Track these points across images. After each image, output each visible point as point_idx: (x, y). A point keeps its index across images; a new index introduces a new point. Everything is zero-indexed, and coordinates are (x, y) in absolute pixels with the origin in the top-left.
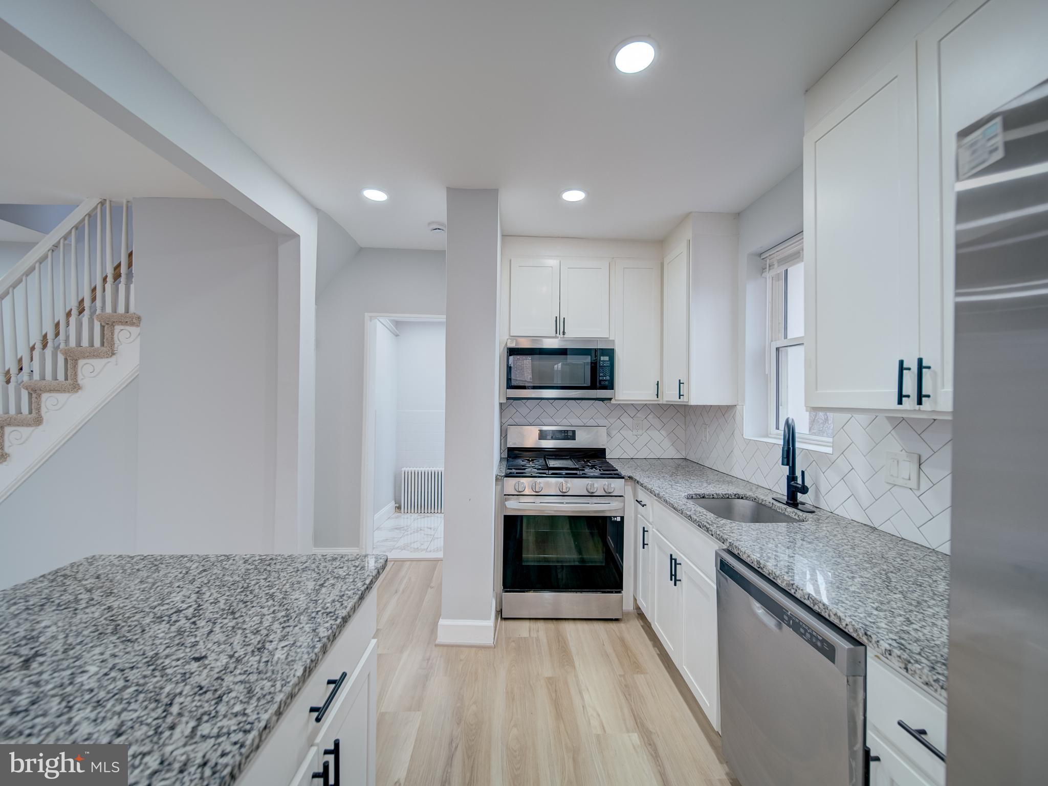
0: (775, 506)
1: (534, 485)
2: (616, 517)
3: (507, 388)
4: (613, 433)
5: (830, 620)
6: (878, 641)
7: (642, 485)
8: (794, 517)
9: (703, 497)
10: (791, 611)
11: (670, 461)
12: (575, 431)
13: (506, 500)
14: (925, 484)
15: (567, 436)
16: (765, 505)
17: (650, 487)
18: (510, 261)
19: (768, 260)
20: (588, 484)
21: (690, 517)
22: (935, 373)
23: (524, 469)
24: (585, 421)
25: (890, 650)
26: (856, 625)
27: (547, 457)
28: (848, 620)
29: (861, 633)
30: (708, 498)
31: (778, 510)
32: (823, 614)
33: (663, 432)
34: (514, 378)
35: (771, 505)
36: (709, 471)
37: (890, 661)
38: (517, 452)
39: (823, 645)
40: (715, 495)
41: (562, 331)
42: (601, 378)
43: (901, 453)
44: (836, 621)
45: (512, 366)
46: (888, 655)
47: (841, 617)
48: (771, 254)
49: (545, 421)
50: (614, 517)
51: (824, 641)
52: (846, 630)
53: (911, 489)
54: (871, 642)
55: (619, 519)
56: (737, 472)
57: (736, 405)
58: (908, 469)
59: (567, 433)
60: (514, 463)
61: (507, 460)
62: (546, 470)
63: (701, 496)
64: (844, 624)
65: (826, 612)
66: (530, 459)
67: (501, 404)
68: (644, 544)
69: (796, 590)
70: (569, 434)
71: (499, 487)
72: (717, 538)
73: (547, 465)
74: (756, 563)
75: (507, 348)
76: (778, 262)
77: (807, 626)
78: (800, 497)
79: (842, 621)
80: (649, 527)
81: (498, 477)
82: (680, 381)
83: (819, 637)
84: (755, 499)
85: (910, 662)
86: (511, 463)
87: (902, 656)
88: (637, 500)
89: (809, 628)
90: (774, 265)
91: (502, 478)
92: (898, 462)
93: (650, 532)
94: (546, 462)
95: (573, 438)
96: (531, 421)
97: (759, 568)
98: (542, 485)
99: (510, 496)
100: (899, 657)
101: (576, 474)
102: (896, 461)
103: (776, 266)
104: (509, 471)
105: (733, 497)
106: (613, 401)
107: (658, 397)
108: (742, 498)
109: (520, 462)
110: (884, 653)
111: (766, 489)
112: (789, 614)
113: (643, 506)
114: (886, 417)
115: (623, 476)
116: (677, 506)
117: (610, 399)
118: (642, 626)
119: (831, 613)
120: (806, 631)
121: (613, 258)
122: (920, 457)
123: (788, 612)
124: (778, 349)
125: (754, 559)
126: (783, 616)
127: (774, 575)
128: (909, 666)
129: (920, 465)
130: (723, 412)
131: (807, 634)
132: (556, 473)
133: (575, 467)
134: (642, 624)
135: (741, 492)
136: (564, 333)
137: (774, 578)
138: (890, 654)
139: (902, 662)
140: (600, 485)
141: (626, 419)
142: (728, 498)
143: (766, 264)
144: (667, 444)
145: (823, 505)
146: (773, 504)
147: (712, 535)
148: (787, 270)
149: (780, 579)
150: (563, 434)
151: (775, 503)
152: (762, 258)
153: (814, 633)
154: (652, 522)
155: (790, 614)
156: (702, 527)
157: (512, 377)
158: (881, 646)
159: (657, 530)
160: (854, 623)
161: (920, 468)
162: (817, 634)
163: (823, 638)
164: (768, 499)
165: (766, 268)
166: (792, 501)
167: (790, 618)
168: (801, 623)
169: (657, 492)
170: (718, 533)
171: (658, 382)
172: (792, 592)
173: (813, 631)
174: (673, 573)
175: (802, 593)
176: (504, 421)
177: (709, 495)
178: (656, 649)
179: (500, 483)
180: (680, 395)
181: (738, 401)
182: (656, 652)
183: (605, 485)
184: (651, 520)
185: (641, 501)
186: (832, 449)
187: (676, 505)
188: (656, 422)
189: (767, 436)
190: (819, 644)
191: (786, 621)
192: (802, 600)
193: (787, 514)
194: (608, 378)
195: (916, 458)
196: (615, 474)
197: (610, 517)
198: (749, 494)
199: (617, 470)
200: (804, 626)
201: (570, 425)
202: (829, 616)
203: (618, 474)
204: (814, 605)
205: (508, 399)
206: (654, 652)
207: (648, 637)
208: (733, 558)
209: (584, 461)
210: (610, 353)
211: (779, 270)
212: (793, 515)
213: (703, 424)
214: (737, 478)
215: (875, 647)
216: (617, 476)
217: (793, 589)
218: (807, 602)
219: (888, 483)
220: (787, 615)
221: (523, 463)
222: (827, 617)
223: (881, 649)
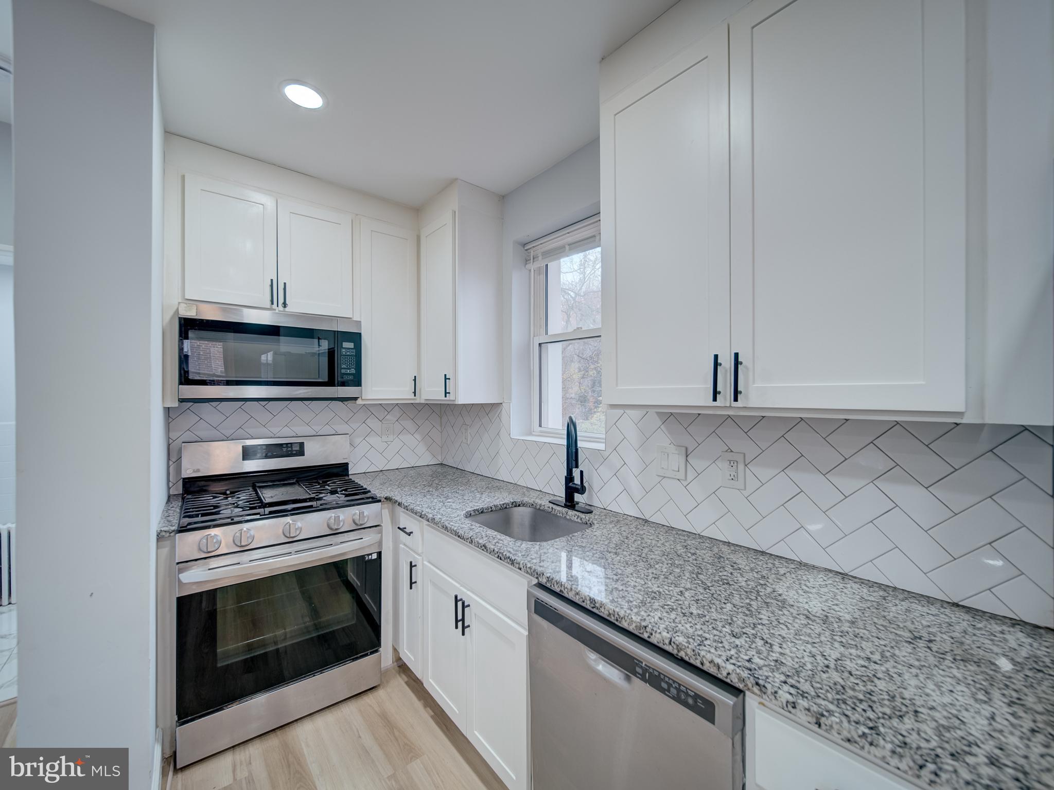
0: (555, 510)
1: (238, 534)
2: (371, 554)
3: (181, 383)
4: (357, 441)
5: (702, 668)
6: (776, 692)
7: (406, 508)
8: (577, 520)
9: (482, 512)
10: (645, 661)
11: (427, 468)
12: (303, 443)
13: (181, 571)
14: (691, 475)
15: (292, 451)
16: (543, 511)
17: (418, 509)
18: (183, 177)
19: (532, 252)
20: (331, 517)
21: (484, 547)
22: (746, 368)
23: (217, 513)
24: (317, 429)
25: (794, 703)
26: (742, 672)
27: (258, 485)
28: (730, 668)
29: (751, 682)
30: (486, 512)
31: (558, 514)
32: (692, 661)
33: (417, 436)
34: (193, 370)
35: (550, 510)
36: (474, 478)
37: (793, 714)
38: (203, 483)
39: (696, 702)
40: (493, 507)
41: (281, 301)
42: (343, 371)
43: (669, 446)
44: (712, 670)
45: (189, 354)
46: (790, 708)
47: (720, 663)
48: (534, 245)
49: (251, 431)
50: (368, 555)
51: (697, 697)
52: (728, 681)
53: (678, 480)
54: (765, 693)
55: (374, 556)
56: (504, 475)
57: (501, 403)
58: (676, 460)
59: (291, 447)
60: (198, 503)
61: (183, 499)
62: (260, 507)
63: (480, 511)
64: (725, 674)
65: (696, 659)
66: (228, 492)
67: (168, 411)
68: (411, 583)
69: (652, 634)
70: (294, 449)
71: (165, 551)
72: (527, 573)
73: (260, 499)
74: (588, 602)
75: (180, 319)
76: (542, 255)
77: (671, 679)
78: (577, 497)
79: (722, 669)
80: (418, 560)
81: (164, 534)
82: (445, 375)
83: (689, 692)
84: (532, 505)
85: (823, 715)
86: (189, 505)
87: (812, 709)
88: (399, 528)
89: (674, 682)
90: (538, 257)
91: (172, 534)
92: (668, 455)
93: (419, 566)
94: (257, 493)
95: (301, 453)
96: (228, 433)
97: (593, 608)
98: (252, 533)
99: (189, 563)
100: (809, 710)
101: (311, 506)
102: (666, 454)
103: (540, 258)
104: (188, 520)
105: (511, 505)
106: (359, 402)
107: (415, 396)
108: (519, 505)
109: (208, 499)
110: (785, 705)
111: (537, 490)
112: (643, 665)
113: (410, 535)
114: (657, 413)
115: (378, 499)
116: (463, 533)
117: (356, 399)
118: (406, 683)
119: (704, 660)
120: (670, 685)
121: (357, 215)
122: (687, 449)
123: (642, 663)
124: (540, 344)
125: (585, 597)
126: (635, 668)
127: (616, 616)
128: (823, 720)
129: (687, 456)
130: (488, 410)
131: (672, 689)
132: (278, 510)
133: (308, 497)
134: (406, 679)
135: (518, 499)
136: (285, 305)
137: (617, 620)
138: (794, 707)
139: (813, 716)
140: (346, 516)
141: (373, 423)
142: (506, 508)
143: (530, 256)
144: (421, 449)
145: (596, 503)
146: (552, 508)
147: (520, 569)
148: (547, 265)
149: (626, 621)
150: (285, 450)
151: (554, 507)
152: (525, 248)
153: (682, 688)
154: (423, 553)
155: (645, 665)
156: (503, 559)
157: (190, 369)
158: (780, 697)
159: (429, 562)
160: (738, 671)
161: (687, 460)
162: (687, 688)
163: (695, 693)
164: (544, 503)
165: (530, 260)
166: (570, 503)
167: (645, 670)
168: (662, 677)
169: (430, 516)
170: (529, 565)
171: (415, 377)
172: (645, 636)
173: (680, 685)
174: (460, 617)
175: (661, 637)
176: (173, 435)
177: (487, 509)
178: (428, 709)
179: (167, 543)
180: (446, 393)
181: (503, 398)
182: (428, 713)
183: (354, 514)
184: (420, 551)
185: (405, 528)
186: (604, 445)
187: (461, 532)
188: (408, 424)
189: (530, 434)
190: (690, 701)
191: (639, 674)
192: (661, 645)
193: (568, 517)
194: (353, 371)
195: (684, 449)
196: (368, 498)
197: (363, 557)
198: (526, 499)
199: (369, 491)
200: (667, 679)
201: (295, 435)
202: (702, 664)
203: (372, 498)
204: (678, 651)
205: (182, 401)
206: (425, 715)
207: (416, 695)
208: (552, 597)
209: (319, 484)
210: (356, 338)
211: (540, 263)
212: (575, 519)
213: (463, 424)
214: (504, 481)
215: (771, 700)
216: (370, 500)
217: (647, 632)
218: (667, 648)
219: (658, 476)
220: (641, 667)
221: (213, 501)
222: (699, 665)
223: (781, 701)
